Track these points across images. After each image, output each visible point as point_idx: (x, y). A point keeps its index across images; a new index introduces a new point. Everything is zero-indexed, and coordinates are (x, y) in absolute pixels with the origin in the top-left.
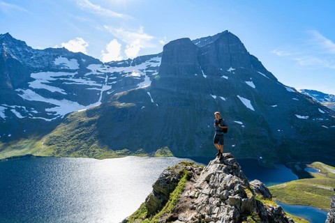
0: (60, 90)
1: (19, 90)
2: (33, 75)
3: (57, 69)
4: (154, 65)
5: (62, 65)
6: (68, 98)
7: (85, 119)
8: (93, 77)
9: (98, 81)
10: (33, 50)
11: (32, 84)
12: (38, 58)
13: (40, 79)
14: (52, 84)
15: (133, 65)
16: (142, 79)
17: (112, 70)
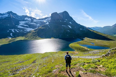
0: (27, 26)
1: (17, 26)
2: (20, 22)
3: (26, 21)
4: (49, 19)
5: (27, 20)
6: (29, 27)
7: (34, 32)
8: (35, 22)
9: (36, 23)
10: (19, 16)
11: (20, 24)
12: (20, 18)
13: (22, 23)
14: (25, 24)
15: (44, 19)
16: (46, 23)
17: (39, 21)
